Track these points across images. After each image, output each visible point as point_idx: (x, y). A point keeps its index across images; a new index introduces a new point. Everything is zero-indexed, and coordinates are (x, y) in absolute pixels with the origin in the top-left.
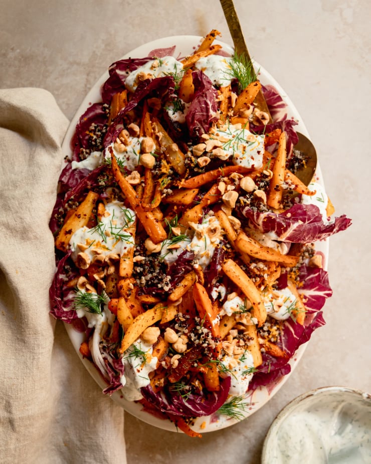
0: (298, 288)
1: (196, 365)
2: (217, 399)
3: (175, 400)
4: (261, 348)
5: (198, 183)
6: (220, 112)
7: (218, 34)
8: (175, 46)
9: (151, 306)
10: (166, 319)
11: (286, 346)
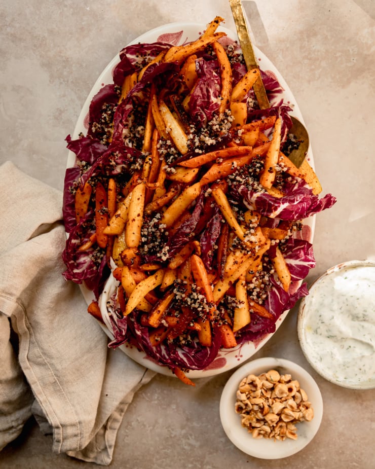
0: (285, 258)
1: (192, 325)
2: (209, 352)
3: (172, 355)
4: (250, 309)
5: (199, 163)
6: (220, 98)
7: (222, 20)
8: (182, 32)
9: (152, 273)
10: (166, 284)
11: (272, 308)
